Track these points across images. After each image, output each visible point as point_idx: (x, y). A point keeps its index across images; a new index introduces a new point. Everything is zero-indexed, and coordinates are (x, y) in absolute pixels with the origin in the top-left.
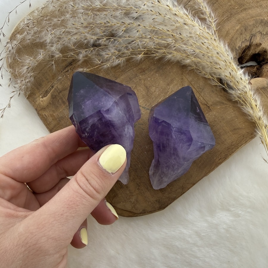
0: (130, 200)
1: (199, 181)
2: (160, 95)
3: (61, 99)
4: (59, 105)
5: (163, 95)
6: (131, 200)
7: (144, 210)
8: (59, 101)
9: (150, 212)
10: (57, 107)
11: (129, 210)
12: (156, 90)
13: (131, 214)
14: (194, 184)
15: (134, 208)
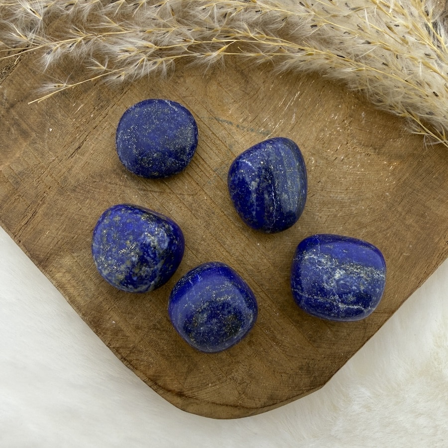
0: (233, 375)
1: (403, 301)
2: (279, 89)
3: (15, 124)
4: (11, 142)
5: (288, 90)
6: (235, 374)
7: (271, 398)
8: (9, 131)
9: (286, 400)
10: (7, 147)
11: (232, 403)
12: (267, 77)
13: (237, 412)
14: (393, 312)
15: (243, 395)
